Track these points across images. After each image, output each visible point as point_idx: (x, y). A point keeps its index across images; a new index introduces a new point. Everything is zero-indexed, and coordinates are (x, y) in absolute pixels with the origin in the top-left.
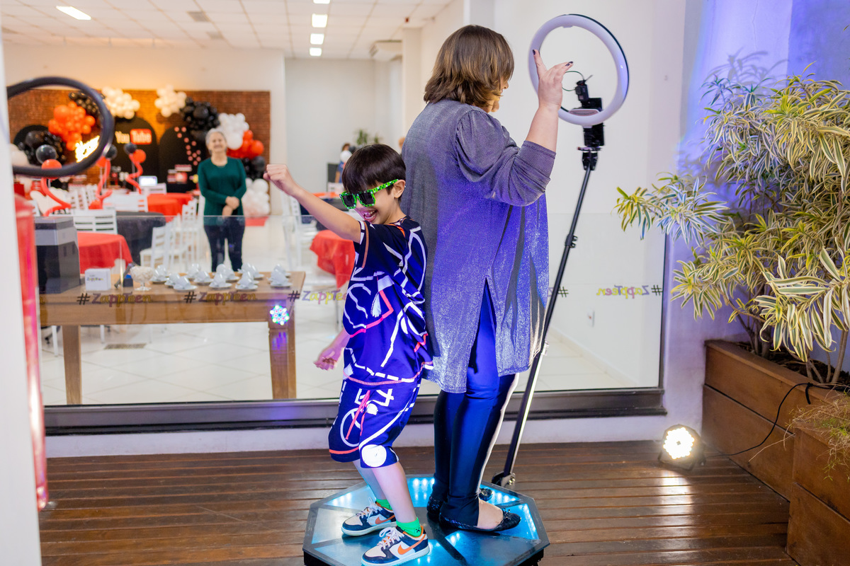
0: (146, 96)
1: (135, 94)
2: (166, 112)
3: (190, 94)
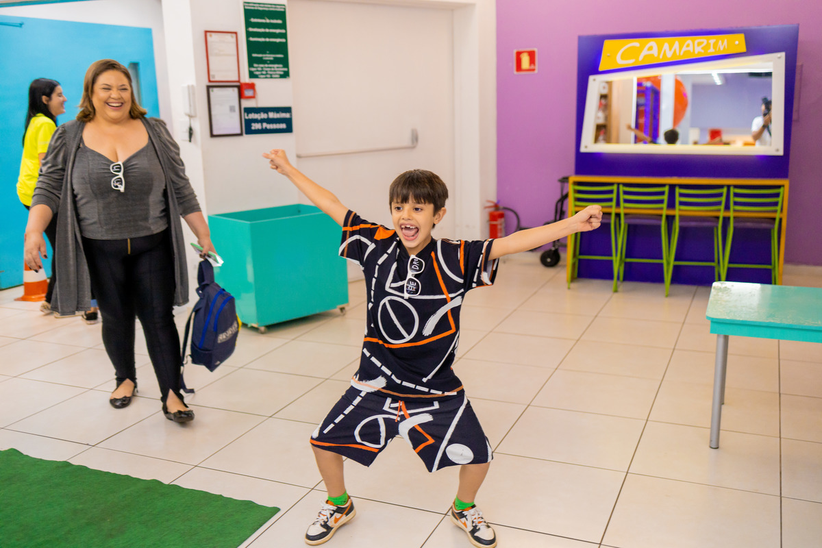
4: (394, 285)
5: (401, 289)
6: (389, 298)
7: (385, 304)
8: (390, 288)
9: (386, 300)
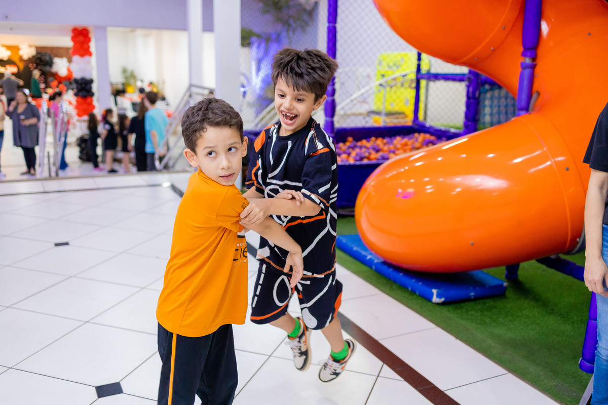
0: (14, 49)
1: (9, 47)
2: (26, 57)
3: (37, 48)
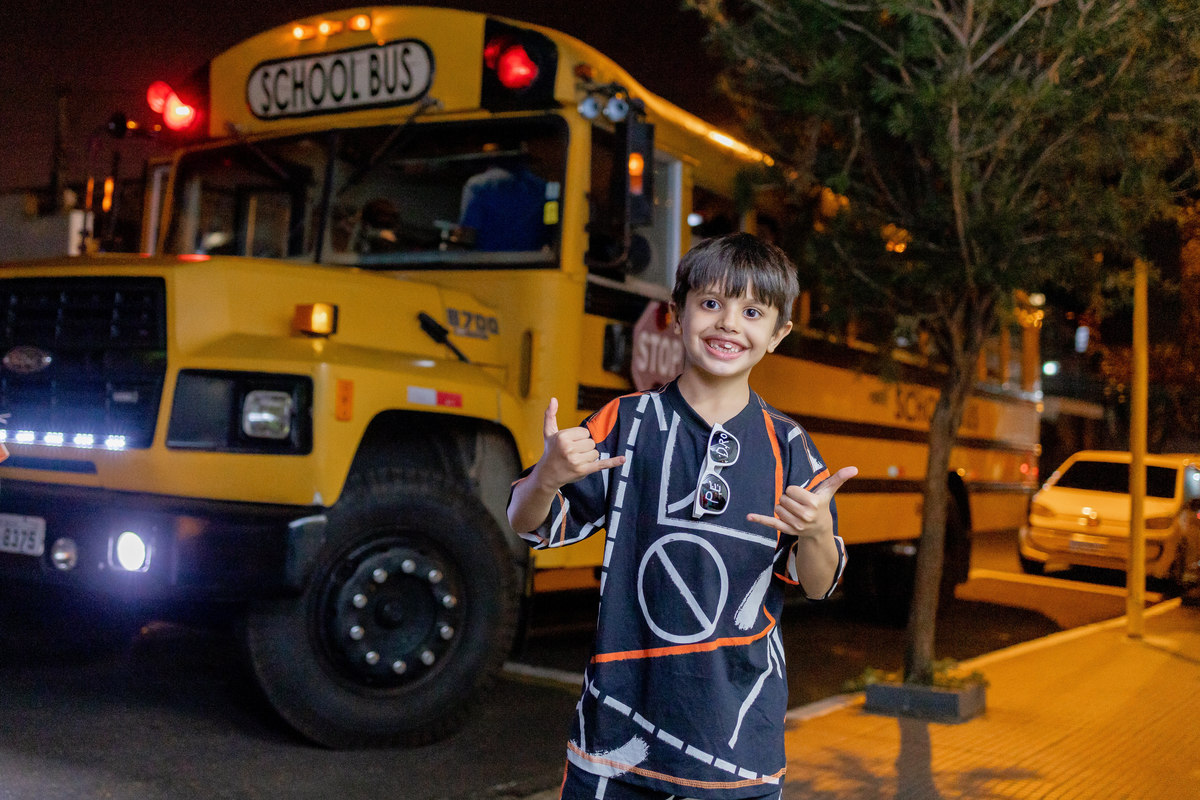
4: (675, 507)
5: (687, 514)
6: (667, 539)
7: (655, 554)
8: (668, 515)
9: (657, 547)
